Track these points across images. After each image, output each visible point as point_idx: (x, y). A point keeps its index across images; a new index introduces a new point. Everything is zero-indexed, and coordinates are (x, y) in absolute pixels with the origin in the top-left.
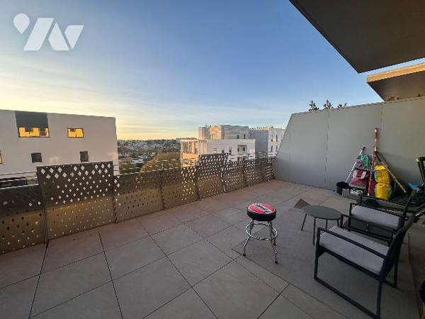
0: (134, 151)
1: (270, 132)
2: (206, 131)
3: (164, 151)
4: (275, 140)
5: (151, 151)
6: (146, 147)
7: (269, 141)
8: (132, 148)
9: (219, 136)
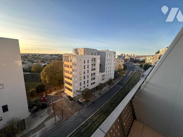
0: (43, 59)
1: (107, 53)
2: (76, 50)
3: (58, 60)
4: (108, 56)
5: (52, 60)
6: (49, 58)
7: (106, 57)
8: (42, 58)
9: (83, 53)
